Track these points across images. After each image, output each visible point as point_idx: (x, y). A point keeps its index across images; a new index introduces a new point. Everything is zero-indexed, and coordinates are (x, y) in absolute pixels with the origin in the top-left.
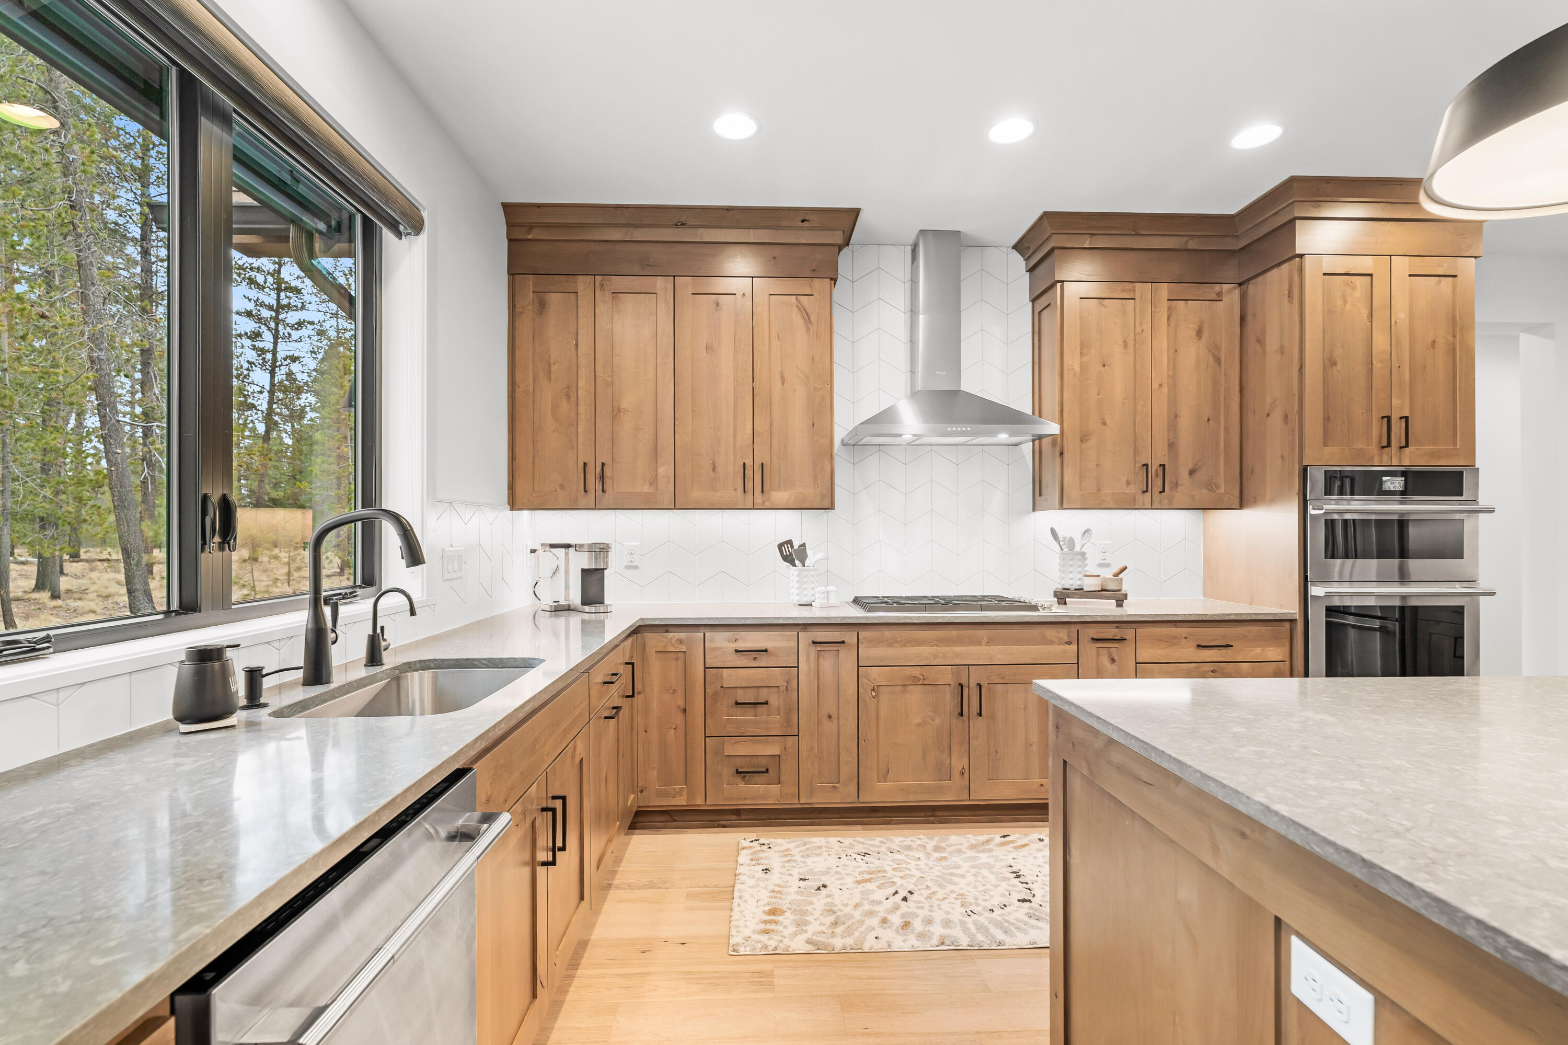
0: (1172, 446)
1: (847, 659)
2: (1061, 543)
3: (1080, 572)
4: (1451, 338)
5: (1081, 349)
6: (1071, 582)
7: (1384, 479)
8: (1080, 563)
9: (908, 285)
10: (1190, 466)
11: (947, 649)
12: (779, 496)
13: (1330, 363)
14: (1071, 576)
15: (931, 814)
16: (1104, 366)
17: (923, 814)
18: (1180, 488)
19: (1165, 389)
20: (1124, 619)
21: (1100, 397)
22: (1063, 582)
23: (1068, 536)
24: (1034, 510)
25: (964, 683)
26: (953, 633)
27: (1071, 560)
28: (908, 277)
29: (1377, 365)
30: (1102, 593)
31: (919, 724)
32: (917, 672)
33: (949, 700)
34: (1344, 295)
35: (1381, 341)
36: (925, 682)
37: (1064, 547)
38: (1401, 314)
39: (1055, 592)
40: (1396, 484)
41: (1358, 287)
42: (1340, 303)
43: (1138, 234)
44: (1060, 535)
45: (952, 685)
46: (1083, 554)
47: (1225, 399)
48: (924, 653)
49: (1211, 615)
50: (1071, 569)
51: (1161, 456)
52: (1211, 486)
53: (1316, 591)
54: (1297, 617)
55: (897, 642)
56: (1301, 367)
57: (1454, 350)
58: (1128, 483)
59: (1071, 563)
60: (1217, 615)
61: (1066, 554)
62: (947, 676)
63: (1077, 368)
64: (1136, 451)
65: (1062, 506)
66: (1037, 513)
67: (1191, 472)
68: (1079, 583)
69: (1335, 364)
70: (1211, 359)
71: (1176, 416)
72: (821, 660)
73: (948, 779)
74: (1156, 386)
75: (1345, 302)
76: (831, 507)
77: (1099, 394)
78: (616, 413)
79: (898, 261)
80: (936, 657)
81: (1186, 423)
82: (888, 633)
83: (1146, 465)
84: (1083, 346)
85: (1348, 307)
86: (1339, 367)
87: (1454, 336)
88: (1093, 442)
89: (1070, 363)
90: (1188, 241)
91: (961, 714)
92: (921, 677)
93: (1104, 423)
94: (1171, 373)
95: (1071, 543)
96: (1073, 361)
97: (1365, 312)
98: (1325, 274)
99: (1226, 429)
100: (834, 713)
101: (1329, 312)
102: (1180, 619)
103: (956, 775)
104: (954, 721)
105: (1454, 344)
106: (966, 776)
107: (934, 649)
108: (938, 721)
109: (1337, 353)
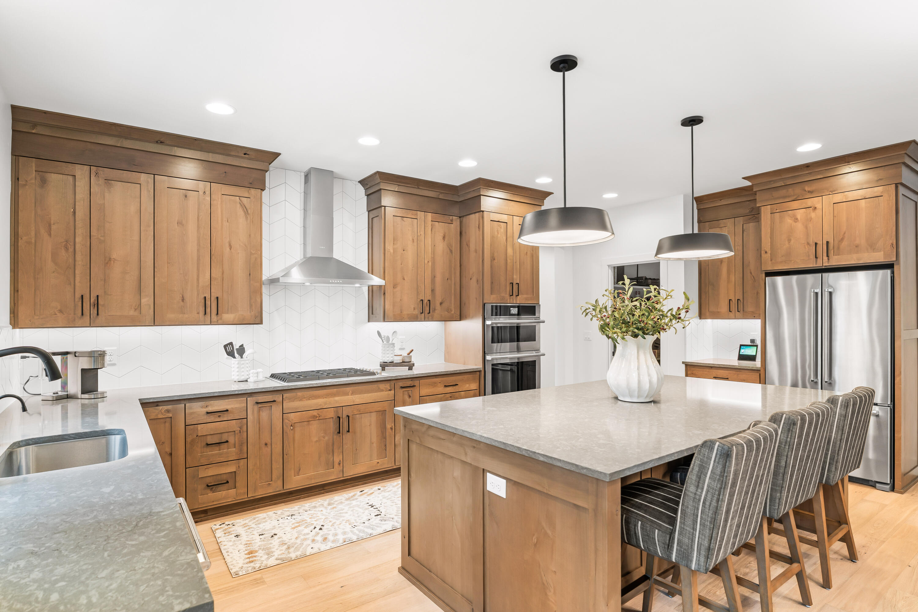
0: (433, 291)
1: (276, 410)
2: (383, 339)
3: (392, 354)
4: (532, 252)
5: (393, 241)
6: (388, 359)
7: (511, 309)
8: (392, 349)
9: (303, 195)
10: (440, 301)
11: (332, 399)
12: (226, 317)
13: (493, 259)
14: (388, 356)
15: (322, 489)
16: (404, 251)
17: (317, 490)
18: (436, 311)
19: (430, 264)
20: (415, 376)
21: (402, 266)
22: (384, 359)
23: (386, 335)
24: (369, 321)
25: (340, 416)
26: (335, 390)
27: (388, 347)
28: (303, 191)
29: (509, 261)
30: (403, 363)
31: (317, 441)
32: (315, 413)
33: (332, 426)
34: (497, 230)
35: (510, 251)
36: (320, 418)
37: (384, 341)
39: (380, 365)
40: (514, 311)
41: (502, 227)
42: (496, 233)
43: (419, 188)
44: (382, 334)
45: (334, 418)
46: (393, 344)
47: (454, 270)
48: (320, 402)
49: (450, 371)
50: (388, 352)
51: (428, 296)
52: (448, 310)
53: (488, 358)
54: (482, 369)
55: (305, 398)
56: (483, 260)
57: (533, 256)
58: (414, 309)
59: (388, 349)
60: (452, 371)
61: (385, 344)
62: (331, 414)
63: (392, 251)
64: (418, 293)
65: (384, 320)
66: (370, 323)
67: (441, 304)
68: (392, 359)
69: (495, 259)
70: (449, 251)
71: (435, 277)
72: (261, 412)
73: (332, 468)
74: (426, 262)
75: (498, 233)
76: (261, 323)
77: (401, 265)
78: (108, 261)
79: (298, 183)
80: (326, 404)
81: (438, 279)
82: (300, 394)
83: (422, 300)
84: (394, 240)
85: (499, 236)
86: (496, 261)
87: (533, 251)
88: (399, 288)
89: (388, 248)
90: (439, 195)
91: (339, 433)
92: (318, 416)
93: (404, 279)
94: (432, 256)
95: (388, 338)
96: (390, 247)
97: (505, 238)
98: (491, 221)
99: (455, 284)
100: (269, 441)
101: (492, 237)
102: (438, 374)
103: (336, 465)
104: (335, 437)
105: (533, 254)
106: (341, 464)
107: (325, 400)
108: (326, 438)
109: (496, 255)
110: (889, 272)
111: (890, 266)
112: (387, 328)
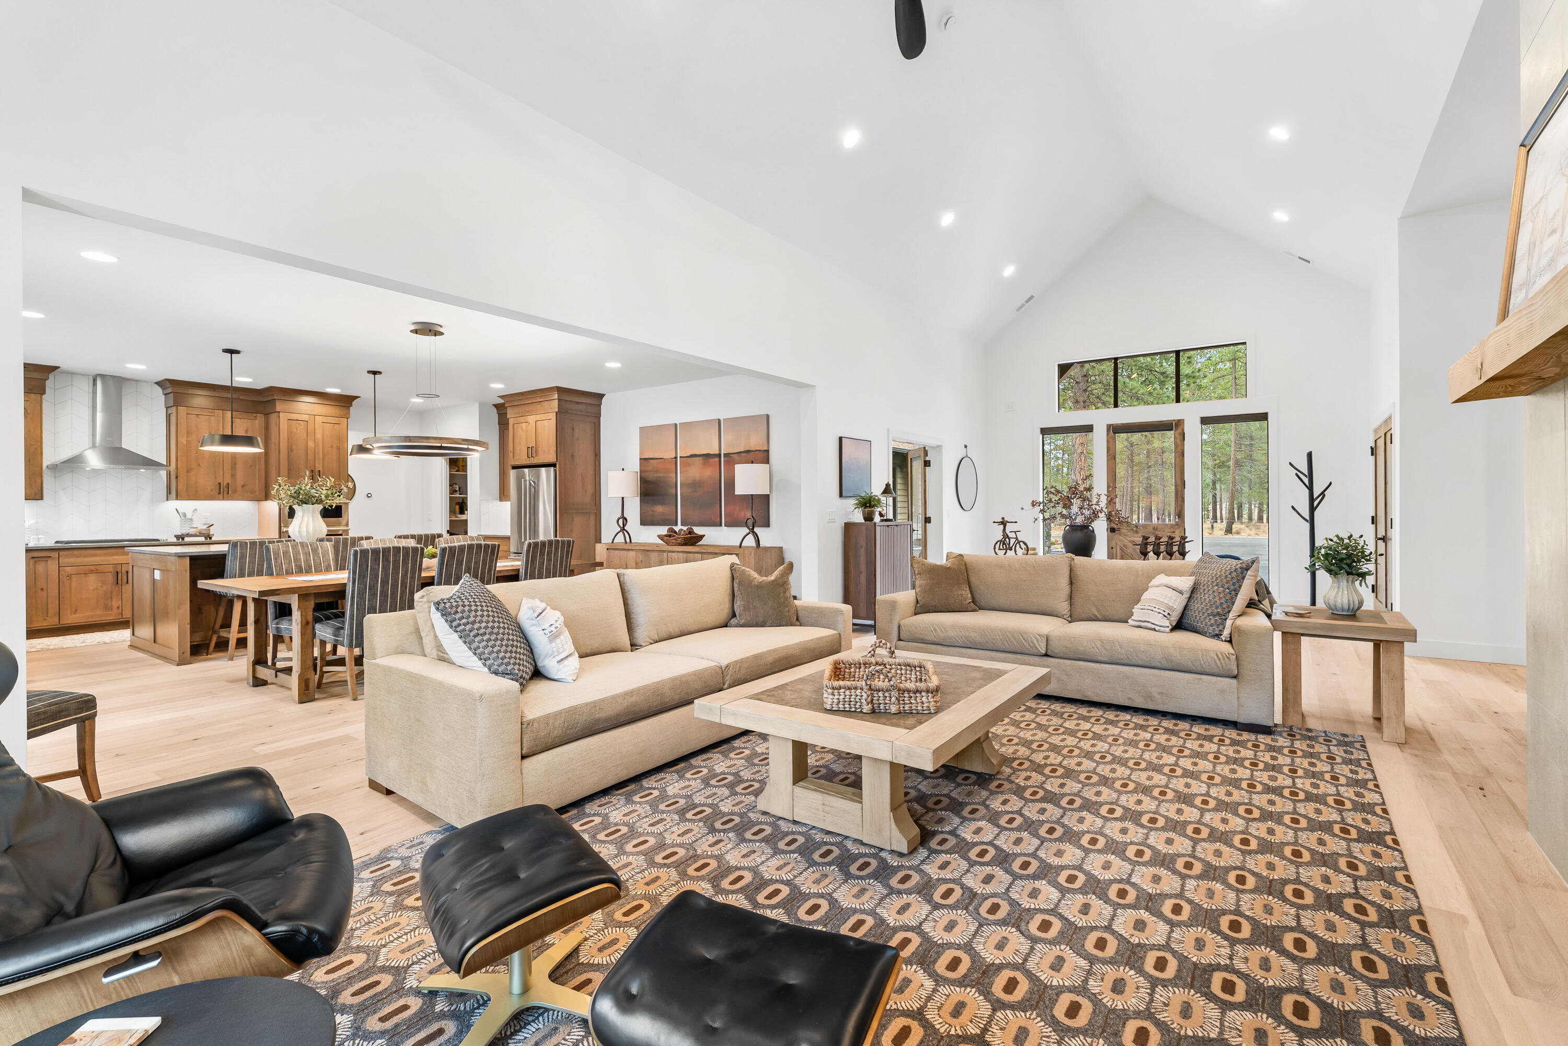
0: (233, 476)
1: (52, 566)
2: (180, 514)
3: (188, 526)
4: (338, 444)
6: (184, 531)
8: (189, 523)
9: (91, 394)
10: (242, 484)
11: (109, 558)
13: (290, 450)
14: (184, 528)
15: (101, 627)
16: (199, 442)
17: (97, 627)
18: (236, 492)
21: (197, 455)
23: (184, 511)
24: (167, 500)
25: (119, 570)
26: (113, 551)
27: (185, 521)
28: (91, 391)
29: (309, 452)
30: (201, 535)
31: (94, 590)
32: (92, 568)
33: (110, 578)
34: (296, 427)
35: (311, 444)
36: (97, 572)
37: (181, 516)
38: (319, 436)
39: (176, 535)
41: (302, 425)
42: (293, 430)
44: (180, 511)
45: (112, 572)
46: (191, 519)
47: (259, 458)
48: (97, 559)
50: (185, 525)
51: (227, 480)
52: (251, 491)
55: (81, 556)
57: (340, 448)
58: (210, 490)
59: (185, 523)
61: (183, 519)
62: (111, 568)
63: (185, 442)
64: (215, 477)
65: (177, 499)
66: (169, 502)
67: (242, 486)
68: (188, 531)
69: (292, 451)
71: (235, 464)
72: (37, 566)
73: (111, 610)
76: (42, 498)
77: (196, 453)
79: (84, 387)
80: (103, 561)
81: (240, 467)
82: (76, 552)
83: (220, 483)
84: (188, 433)
85: (298, 431)
87: (340, 444)
88: (193, 473)
91: (117, 584)
92: (95, 570)
93: (199, 465)
95: (185, 515)
96: (183, 440)
97: (305, 434)
98: (289, 420)
99: (259, 470)
100: (44, 587)
101: (290, 433)
103: (116, 609)
104: (113, 587)
106: (121, 608)
107: (102, 558)
108: (105, 588)
109: (294, 447)
110: (552, 469)
111: (554, 465)
112: (186, 506)
